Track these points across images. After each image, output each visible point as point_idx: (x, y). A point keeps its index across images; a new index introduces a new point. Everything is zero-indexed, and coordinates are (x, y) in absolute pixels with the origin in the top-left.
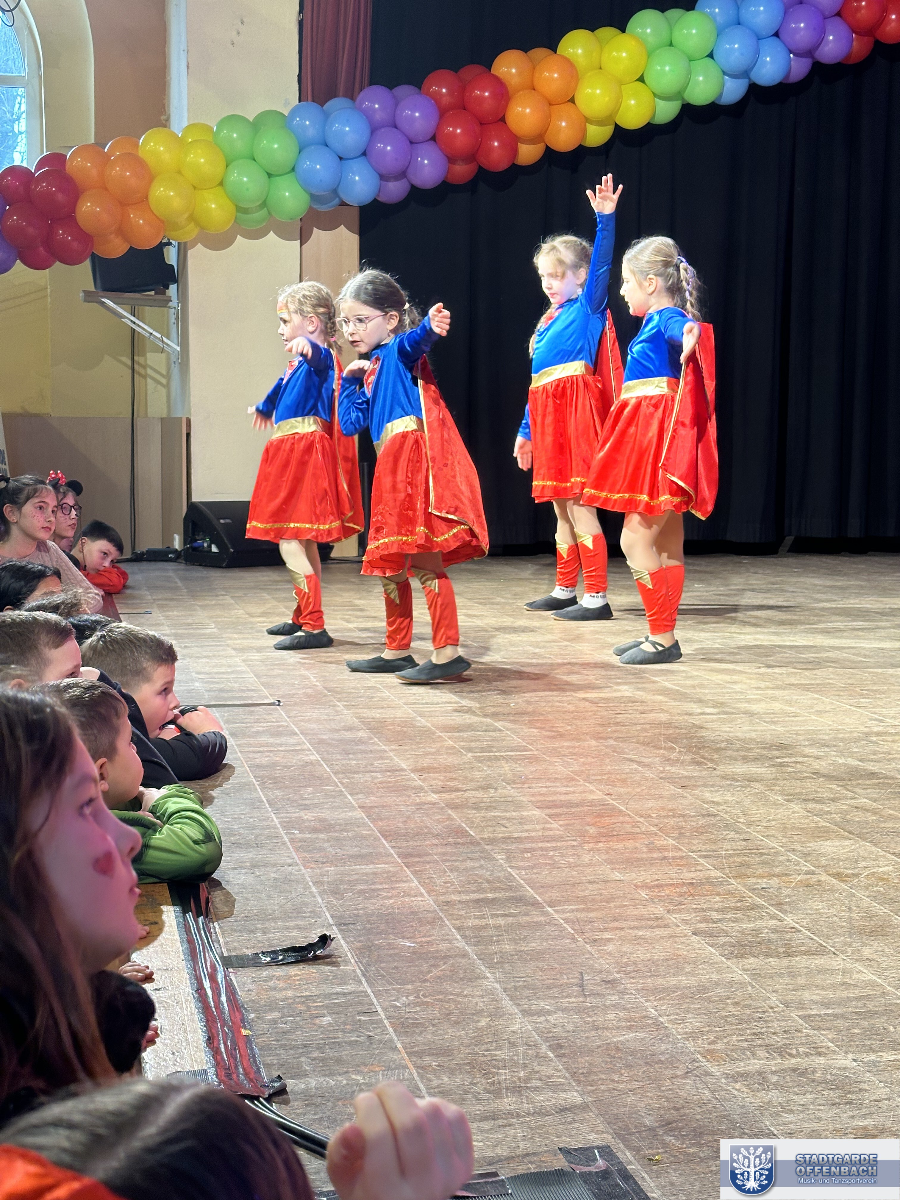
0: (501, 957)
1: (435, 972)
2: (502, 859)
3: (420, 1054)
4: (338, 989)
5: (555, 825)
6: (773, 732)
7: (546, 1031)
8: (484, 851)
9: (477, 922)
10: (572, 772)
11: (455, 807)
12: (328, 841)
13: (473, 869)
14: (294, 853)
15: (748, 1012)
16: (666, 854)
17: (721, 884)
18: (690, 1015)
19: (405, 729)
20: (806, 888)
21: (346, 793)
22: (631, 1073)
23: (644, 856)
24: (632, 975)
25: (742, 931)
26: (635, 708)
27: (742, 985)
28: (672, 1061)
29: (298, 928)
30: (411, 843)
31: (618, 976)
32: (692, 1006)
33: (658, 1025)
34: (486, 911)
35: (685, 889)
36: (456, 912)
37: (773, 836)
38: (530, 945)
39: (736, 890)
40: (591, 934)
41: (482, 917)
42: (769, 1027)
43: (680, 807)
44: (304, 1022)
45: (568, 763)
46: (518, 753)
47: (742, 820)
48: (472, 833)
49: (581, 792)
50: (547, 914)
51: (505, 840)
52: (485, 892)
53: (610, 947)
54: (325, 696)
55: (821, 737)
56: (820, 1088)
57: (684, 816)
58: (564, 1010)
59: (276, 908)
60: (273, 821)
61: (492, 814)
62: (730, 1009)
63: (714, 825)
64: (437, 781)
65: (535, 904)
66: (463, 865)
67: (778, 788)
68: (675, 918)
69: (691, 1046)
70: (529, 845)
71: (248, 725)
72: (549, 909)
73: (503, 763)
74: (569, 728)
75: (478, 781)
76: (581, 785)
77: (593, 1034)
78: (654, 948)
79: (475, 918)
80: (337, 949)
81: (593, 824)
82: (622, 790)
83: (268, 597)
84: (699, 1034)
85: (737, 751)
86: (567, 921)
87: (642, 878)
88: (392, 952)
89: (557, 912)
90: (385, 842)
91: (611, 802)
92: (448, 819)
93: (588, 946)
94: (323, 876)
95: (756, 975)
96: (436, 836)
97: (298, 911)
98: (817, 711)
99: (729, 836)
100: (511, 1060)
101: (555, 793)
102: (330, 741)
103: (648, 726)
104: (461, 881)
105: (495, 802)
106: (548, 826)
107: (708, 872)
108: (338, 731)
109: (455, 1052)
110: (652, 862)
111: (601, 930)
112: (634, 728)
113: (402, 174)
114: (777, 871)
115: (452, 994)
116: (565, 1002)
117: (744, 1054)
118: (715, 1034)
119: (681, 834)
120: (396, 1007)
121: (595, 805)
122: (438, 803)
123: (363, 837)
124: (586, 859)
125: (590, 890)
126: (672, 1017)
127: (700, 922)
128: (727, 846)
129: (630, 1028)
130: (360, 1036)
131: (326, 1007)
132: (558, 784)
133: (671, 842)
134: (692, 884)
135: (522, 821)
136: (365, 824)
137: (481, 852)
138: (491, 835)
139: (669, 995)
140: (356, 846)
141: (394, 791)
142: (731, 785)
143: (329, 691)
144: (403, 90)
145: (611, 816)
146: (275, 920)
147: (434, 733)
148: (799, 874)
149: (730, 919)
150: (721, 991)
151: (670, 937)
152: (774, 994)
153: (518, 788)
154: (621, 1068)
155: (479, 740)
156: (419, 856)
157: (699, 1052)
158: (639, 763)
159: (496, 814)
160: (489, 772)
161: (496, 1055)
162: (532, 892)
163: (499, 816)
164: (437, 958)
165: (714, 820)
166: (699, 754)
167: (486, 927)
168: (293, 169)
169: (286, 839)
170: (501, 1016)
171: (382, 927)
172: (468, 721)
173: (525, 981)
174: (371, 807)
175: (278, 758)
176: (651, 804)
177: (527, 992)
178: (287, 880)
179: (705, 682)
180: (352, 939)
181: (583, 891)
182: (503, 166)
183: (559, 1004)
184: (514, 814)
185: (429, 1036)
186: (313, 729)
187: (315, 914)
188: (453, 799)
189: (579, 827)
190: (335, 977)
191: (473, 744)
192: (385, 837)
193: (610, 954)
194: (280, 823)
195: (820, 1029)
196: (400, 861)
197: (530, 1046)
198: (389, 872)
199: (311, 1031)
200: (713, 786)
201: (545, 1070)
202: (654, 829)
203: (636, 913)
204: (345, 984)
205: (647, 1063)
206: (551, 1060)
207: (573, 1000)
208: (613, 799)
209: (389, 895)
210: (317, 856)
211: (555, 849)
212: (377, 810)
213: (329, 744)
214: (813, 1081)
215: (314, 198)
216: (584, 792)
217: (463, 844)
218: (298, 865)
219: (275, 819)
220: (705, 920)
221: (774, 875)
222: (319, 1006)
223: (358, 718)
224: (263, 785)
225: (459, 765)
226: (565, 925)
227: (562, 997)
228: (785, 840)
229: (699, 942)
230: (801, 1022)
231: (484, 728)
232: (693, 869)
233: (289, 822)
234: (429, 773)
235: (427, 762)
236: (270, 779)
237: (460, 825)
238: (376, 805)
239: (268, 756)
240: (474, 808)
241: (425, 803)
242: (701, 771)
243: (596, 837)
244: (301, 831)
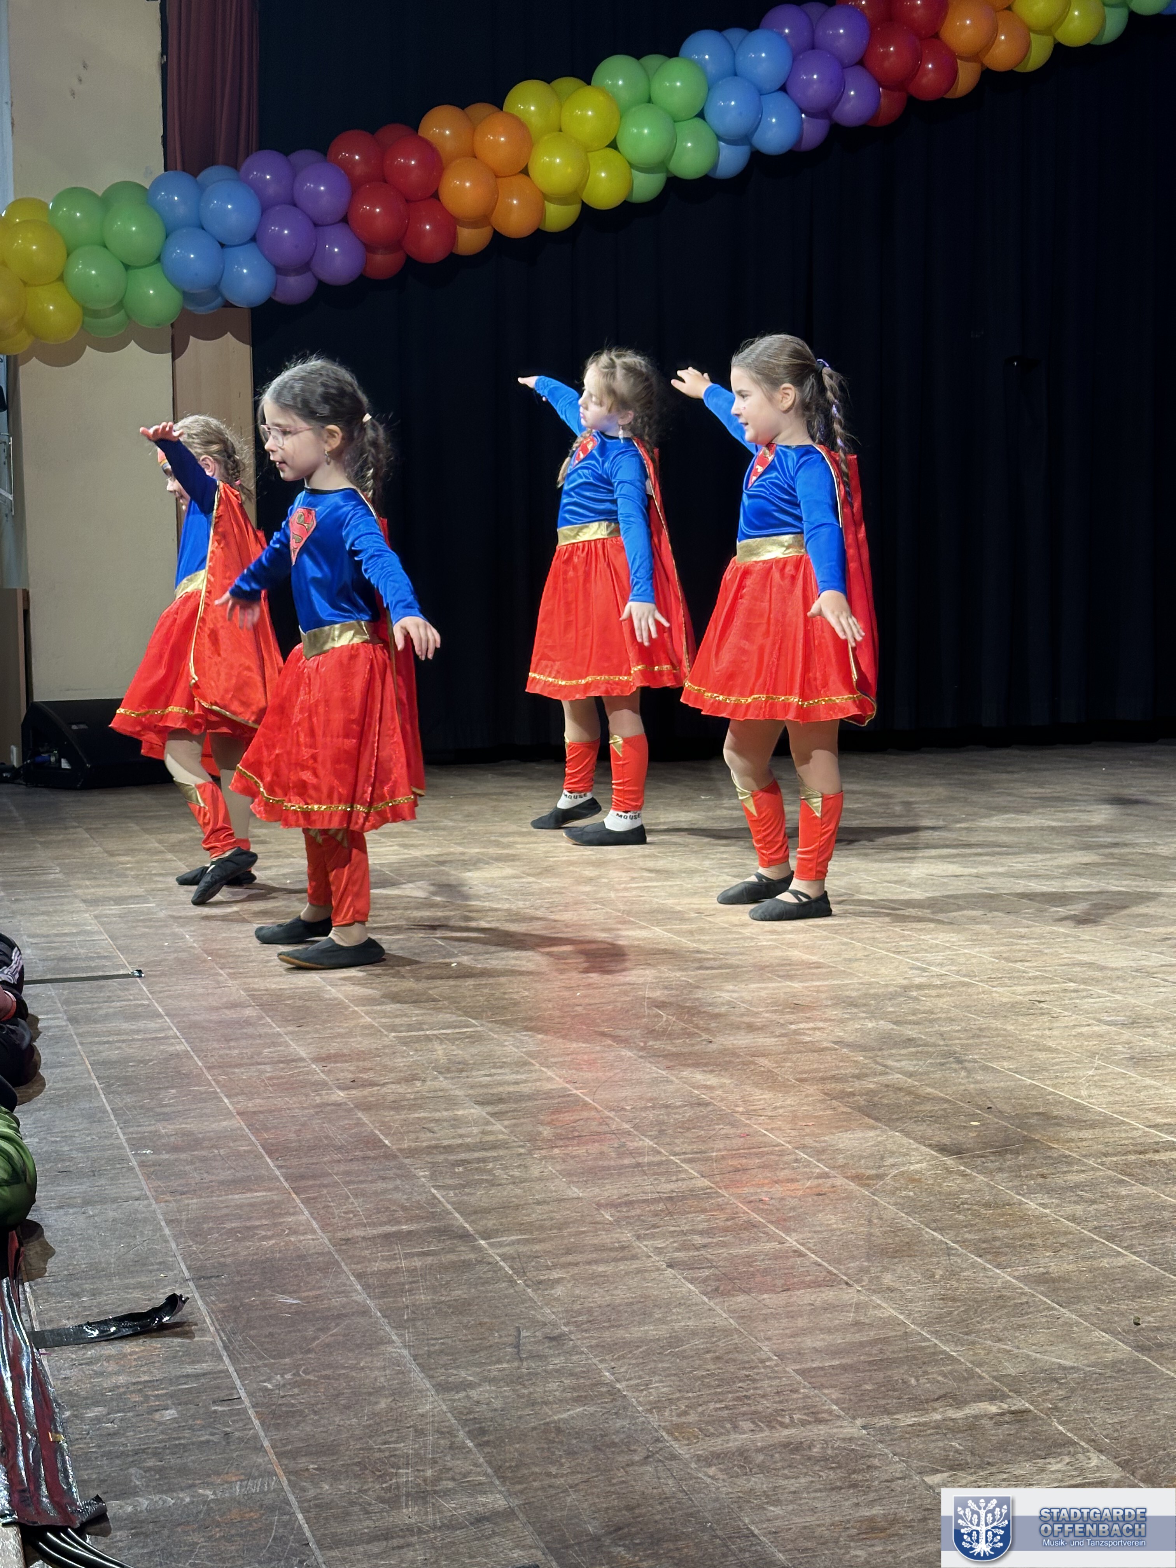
0: (413, 1312)
1: (324, 1338)
2: (424, 1176)
3: (294, 1454)
4: (189, 1369)
5: (498, 1127)
6: (788, 990)
7: (465, 1411)
8: (401, 1167)
9: (385, 1265)
10: (525, 1053)
11: (366, 1107)
12: (192, 1163)
13: (385, 1191)
14: (143, 1182)
15: (731, 1368)
16: (640, 1160)
17: (709, 1196)
18: (657, 1378)
19: (308, 1003)
20: (815, 1198)
21: (222, 1095)
22: (573, 1463)
23: (612, 1163)
24: (585, 1326)
25: (732, 1258)
27: (727, 1332)
28: (628, 1443)
29: (141, 1286)
30: (305, 1160)
31: (566, 1329)
32: (660, 1365)
33: (614, 1393)
34: (398, 1249)
35: (661, 1206)
36: (357, 1253)
37: (780, 1129)
38: (453, 1293)
39: (727, 1204)
40: (535, 1273)
41: (393, 1258)
42: (756, 1388)
43: (663, 1095)
44: (139, 1418)
45: (521, 1041)
46: (457, 1030)
47: (741, 1109)
48: (387, 1142)
49: (536, 1080)
50: (480, 1249)
51: (431, 1149)
52: (399, 1223)
53: (559, 1291)
54: (205, 961)
55: (847, 993)
56: (817, 1468)
57: (667, 1107)
58: (492, 1381)
59: (112, 1260)
60: (118, 1138)
61: (417, 1115)
62: (708, 1367)
63: (704, 1117)
64: (346, 1074)
65: (465, 1236)
66: (370, 1188)
67: (789, 1064)
68: (646, 1246)
69: (654, 1420)
70: (463, 1156)
71: (95, 1006)
72: (482, 1242)
73: (436, 1044)
74: (527, 993)
75: (401, 1071)
77: (528, 1411)
78: (616, 1288)
79: (383, 1260)
80: (191, 1314)
81: (548, 1124)
82: (589, 1075)
83: (136, 828)
84: (666, 1404)
85: (742, 1015)
86: (504, 1257)
87: (606, 1194)
88: (267, 1313)
89: (491, 1245)
90: (269, 1160)
91: (575, 1092)
92: (357, 1125)
93: (529, 1290)
94: (180, 1211)
95: (744, 1317)
96: (339, 1149)
97: (141, 1263)
98: (845, 959)
99: (723, 1132)
100: (417, 1454)
101: (500, 1084)
102: (204, 1024)
103: (629, 987)
104: (368, 1209)
105: (423, 1098)
106: (489, 1128)
107: (693, 1181)
108: (217, 1009)
109: (342, 1448)
110: (621, 1171)
111: (548, 1268)
112: (611, 990)
113: (305, 267)
114: (782, 1175)
115: (344, 1368)
116: (494, 1370)
117: (723, 1427)
118: (687, 1402)
119: (662, 1132)
120: (267, 1389)
121: (553, 1098)
122: (346, 1104)
123: (239, 1155)
124: (535, 1172)
125: (537, 1214)
126: (632, 1382)
127: (678, 1250)
128: (720, 1144)
129: (578, 1400)
130: (212, 1434)
131: (171, 1396)
132: (507, 1070)
133: (648, 1142)
134: (671, 1198)
135: (456, 1123)
136: (244, 1137)
137: (398, 1169)
138: (413, 1145)
139: (631, 1352)
140: (230, 1168)
141: (287, 1089)
142: (730, 1062)
143: (209, 954)
144: (301, 157)
145: (573, 1111)
146: (109, 1276)
147: (346, 1008)
148: (809, 1179)
149: (717, 1244)
150: (698, 1343)
151: (638, 1273)
152: (767, 1343)
153: (453, 1078)
154: (561, 1456)
155: (406, 1015)
156: (314, 1177)
157: (664, 1428)
158: (614, 1038)
159: (422, 1115)
160: (415, 1058)
161: (395, 1449)
162: (461, 1220)
163: (425, 1118)
164: (326, 1318)
165: (704, 1111)
166: (691, 1022)
167: (396, 1271)
168: (158, 259)
169: (134, 1163)
170: (407, 1394)
171: (256, 1279)
173: (443, 1344)
174: (254, 1113)
175: (132, 1051)
176: (625, 1093)
177: (445, 1359)
178: (132, 1221)
179: (707, 926)
180: (213, 1298)
181: (529, 1215)
182: (439, 255)
183: (486, 1373)
184: (445, 1113)
185: (308, 1429)
186: (183, 1009)
187: (165, 1266)
188: (365, 1097)
189: (530, 1128)
190: (187, 1354)
191: (398, 1021)
192: (270, 1153)
193: (557, 1299)
194: (128, 1140)
195: (822, 1386)
196: (286, 1185)
197: (442, 1433)
198: (272, 1202)
199: (148, 1431)
200: (706, 1065)
201: (460, 1465)
202: (627, 1126)
203: (596, 1242)
204: (198, 1362)
205: (596, 1448)
206: (470, 1451)
207: (505, 1365)
208: (576, 1088)
209: (269, 1233)
210: (175, 1184)
211: (495, 1159)
212: (262, 1116)
213: (203, 1028)
214: (809, 1459)
215: (187, 296)
216: (539, 1080)
217: (375, 1158)
218: (147, 1198)
219: (121, 1136)
220: (683, 1247)
221: (776, 1182)
222: (162, 1395)
223: (245, 990)
224: (108, 1090)
225: (377, 1049)
226: (502, 1263)
227: (490, 1364)
228: (793, 1133)
229: (675, 1277)
230: (799, 1378)
231: (415, 998)
232: (674, 1178)
233: (140, 1138)
234: (336, 1062)
235: (334, 1047)
236: (118, 1079)
237: (372, 1132)
238: (261, 1109)
239: (119, 1048)
240: (392, 1109)
241: (329, 1105)
242: (693, 1045)
243: (550, 1140)
244: (156, 1151)
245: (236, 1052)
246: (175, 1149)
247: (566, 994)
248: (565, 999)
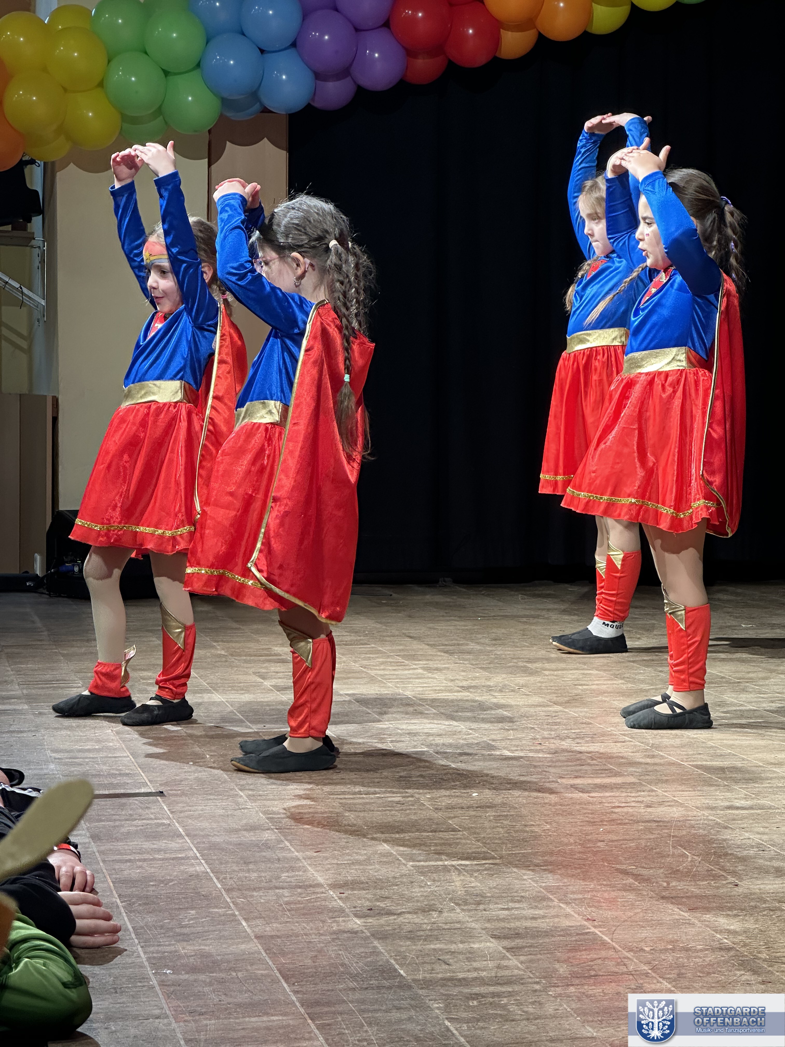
2: (438, 1008)
5: (513, 962)
8: (416, 997)
10: (546, 888)
11: (382, 936)
12: (210, 984)
13: (399, 1021)
14: (163, 1001)
21: (240, 918)
26: (640, 799)
30: (320, 987)
43: (684, 938)
47: (764, 956)
48: (402, 972)
49: (554, 917)
51: (445, 982)
57: (687, 950)
60: (139, 957)
61: (432, 946)
64: (363, 901)
66: (384, 1017)
70: (477, 990)
71: (117, 823)
73: (454, 876)
75: (418, 901)
76: (554, 907)
81: (565, 961)
82: (609, 914)
85: (772, 859)
90: (285, 985)
91: (593, 930)
92: (373, 953)
94: (198, 1032)
96: (354, 977)
101: (518, 918)
102: (223, 845)
103: (654, 825)
105: (439, 929)
106: (505, 963)
108: (237, 831)
112: (635, 827)
113: (345, 72)
119: (680, 975)
121: (570, 935)
122: (362, 932)
123: (257, 979)
124: (550, 1009)
132: (524, 905)
133: (666, 985)
135: (471, 956)
136: (261, 961)
137: (413, 999)
138: (428, 976)
140: (247, 991)
141: (304, 914)
142: (756, 907)
145: (590, 950)
153: (469, 910)
156: (329, 1004)
158: (636, 877)
159: (438, 946)
160: (433, 888)
163: (441, 950)
165: (727, 956)
166: (717, 864)
168: (198, 66)
169: (154, 982)
172: (413, 817)
174: (272, 937)
175: (152, 870)
176: (645, 933)
182: (481, 59)
184: (461, 946)
186: (204, 829)
188: (382, 926)
189: (546, 965)
192: (286, 978)
194: (149, 959)
196: (302, 1011)
198: (288, 1026)
200: (731, 909)
202: (645, 968)
208: (595, 927)
210: (193, 1004)
211: (510, 995)
212: (279, 941)
213: (223, 850)
215: (226, 103)
216: (557, 916)
217: (390, 988)
218: (167, 1017)
219: (142, 955)
223: (265, 813)
224: (129, 908)
225: (395, 878)
233: (160, 958)
234: (353, 889)
235: (352, 874)
236: (139, 898)
237: (388, 961)
238: (278, 934)
239: (140, 867)
240: (409, 939)
241: (345, 932)
242: (718, 888)
243: (566, 978)
244: (176, 971)
245: (254, 875)
246: (194, 970)
247: (589, 828)
248: (587, 834)
